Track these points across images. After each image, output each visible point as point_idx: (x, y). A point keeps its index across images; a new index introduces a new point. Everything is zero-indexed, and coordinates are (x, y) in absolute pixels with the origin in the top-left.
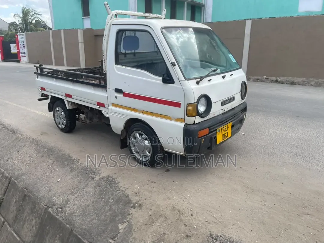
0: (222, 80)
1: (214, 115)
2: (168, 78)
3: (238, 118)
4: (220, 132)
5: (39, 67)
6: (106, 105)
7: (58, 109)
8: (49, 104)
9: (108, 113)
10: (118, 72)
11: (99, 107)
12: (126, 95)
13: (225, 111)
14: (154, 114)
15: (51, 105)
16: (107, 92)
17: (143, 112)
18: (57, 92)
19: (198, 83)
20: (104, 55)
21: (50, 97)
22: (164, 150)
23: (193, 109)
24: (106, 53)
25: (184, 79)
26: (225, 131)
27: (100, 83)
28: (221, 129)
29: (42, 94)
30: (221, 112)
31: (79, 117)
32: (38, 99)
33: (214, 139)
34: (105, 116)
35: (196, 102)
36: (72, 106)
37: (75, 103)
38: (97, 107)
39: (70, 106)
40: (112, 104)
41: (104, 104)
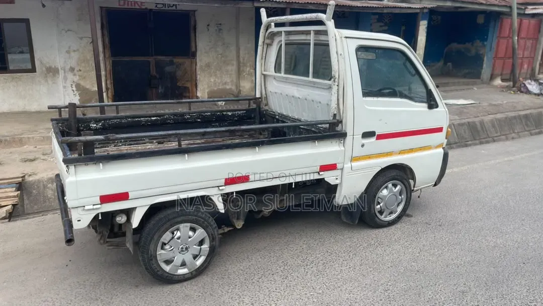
6: (339, 166)
9: (338, 177)
10: (367, 107)
12: (381, 137)
16: (341, 143)
17: (402, 152)
34: (332, 183)
40: (353, 159)
41: (336, 164)
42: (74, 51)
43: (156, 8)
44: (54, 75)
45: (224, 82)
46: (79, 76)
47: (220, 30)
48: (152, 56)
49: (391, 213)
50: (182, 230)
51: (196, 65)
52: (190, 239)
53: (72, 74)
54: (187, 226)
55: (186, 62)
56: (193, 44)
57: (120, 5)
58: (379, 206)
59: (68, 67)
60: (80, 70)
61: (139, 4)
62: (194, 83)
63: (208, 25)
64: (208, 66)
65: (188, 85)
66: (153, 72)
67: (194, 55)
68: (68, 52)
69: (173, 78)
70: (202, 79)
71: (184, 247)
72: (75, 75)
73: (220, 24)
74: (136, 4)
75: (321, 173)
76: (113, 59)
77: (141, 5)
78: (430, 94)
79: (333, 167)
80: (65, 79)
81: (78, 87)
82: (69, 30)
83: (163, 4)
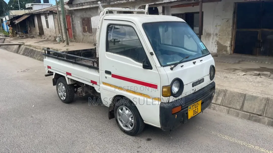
0: (193, 65)
1: (186, 94)
2: (147, 65)
3: (207, 96)
4: (191, 109)
5: (47, 50)
6: (97, 83)
7: (60, 84)
8: (53, 79)
9: (99, 89)
10: (107, 57)
11: (93, 84)
12: (114, 76)
13: (195, 90)
14: (136, 93)
15: (55, 80)
16: (99, 72)
17: (127, 90)
18: (59, 71)
19: (172, 69)
20: (97, 44)
21: (54, 74)
22: (144, 122)
23: (168, 90)
24: (99, 42)
25: (161, 66)
26: (195, 108)
27: (94, 65)
28: (192, 106)
29: (48, 71)
30: (192, 92)
31: (77, 91)
32: (45, 75)
33: (186, 115)
34: (97, 92)
35: (170, 85)
36: (72, 82)
37: (74, 80)
38: (91, 84)
39: (69, 81)
40: (103, 83)
42: (219, 26)
44: (209, 37)
46: (219, 38)
48: (260, 28)
53: (216, 37)
57: (245, 1)
59: (215, 34)
60: (220, 35)
66: (259, 37)
68: (216, 26)
72: (217, 37)
76: (237, 30)
79: (95, 83)
80: (213, 39)
81: (218, 44)
82: (218, 16)
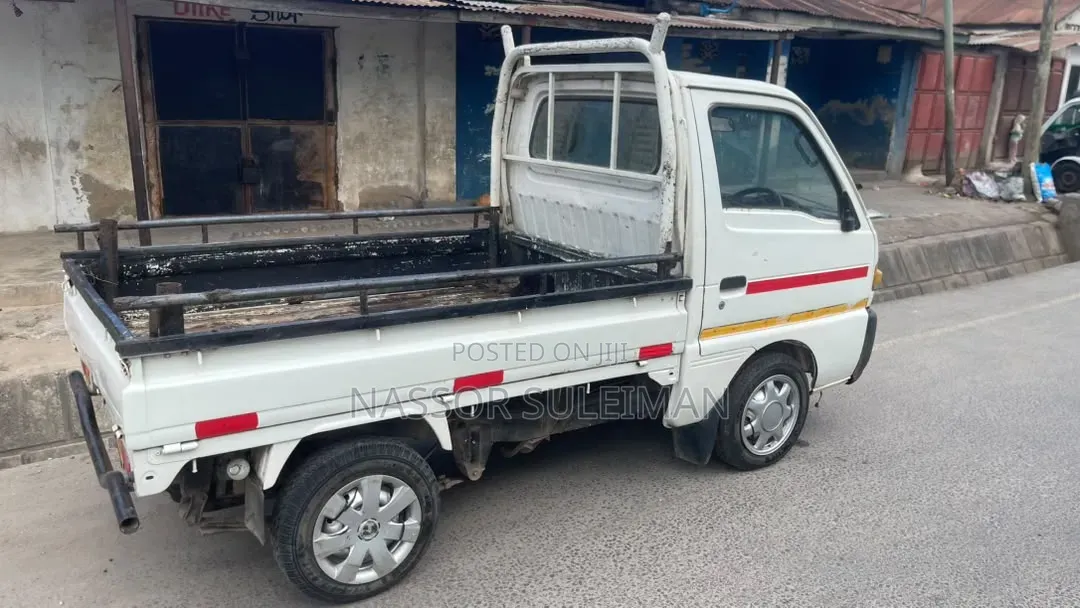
6: (676, 348)
9: (673, 370)
10: (735, 229)
12: (757, 288)
34: (665, 383)
40: (703, 333)
41: (670, 345)
42: (79, 107)
43: (254, 21)
44: (35, 157)
45: (393, 173)
46: (89, 159)
47: (386, 67)
48: (245, 119)
49: (771, 439)
50: (365, 488)
51: (336, 138)
52: (382, 509)
53: (73, 155)
54: (375, 481)
55: (317, 131)
56: (330, 95)
57: (176, 13)
58: (749, 427)
59: (66, 140)
60: (91, 148)
61: (218, 10)
62: (333, 175)
63: (361, 58)
64: (361, 139)
65: (320, 179)
66: (247, 150)
67: (332, 118)
68: (65, 109)
69: (289, 165)
70: (347, 167)
71: (370, 526)
72: (79, 157)
73: (386, 56)
74: (212, 13)
75: (641, 363)
76: (162, 124)
77: (222, 13)
78: (844, 201)
79: (662, 351)
80: (59, 164)
81: (88, 183)
82: (67, 64)
83: (266, 12)
